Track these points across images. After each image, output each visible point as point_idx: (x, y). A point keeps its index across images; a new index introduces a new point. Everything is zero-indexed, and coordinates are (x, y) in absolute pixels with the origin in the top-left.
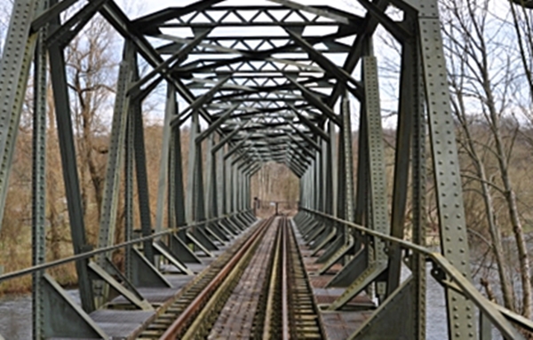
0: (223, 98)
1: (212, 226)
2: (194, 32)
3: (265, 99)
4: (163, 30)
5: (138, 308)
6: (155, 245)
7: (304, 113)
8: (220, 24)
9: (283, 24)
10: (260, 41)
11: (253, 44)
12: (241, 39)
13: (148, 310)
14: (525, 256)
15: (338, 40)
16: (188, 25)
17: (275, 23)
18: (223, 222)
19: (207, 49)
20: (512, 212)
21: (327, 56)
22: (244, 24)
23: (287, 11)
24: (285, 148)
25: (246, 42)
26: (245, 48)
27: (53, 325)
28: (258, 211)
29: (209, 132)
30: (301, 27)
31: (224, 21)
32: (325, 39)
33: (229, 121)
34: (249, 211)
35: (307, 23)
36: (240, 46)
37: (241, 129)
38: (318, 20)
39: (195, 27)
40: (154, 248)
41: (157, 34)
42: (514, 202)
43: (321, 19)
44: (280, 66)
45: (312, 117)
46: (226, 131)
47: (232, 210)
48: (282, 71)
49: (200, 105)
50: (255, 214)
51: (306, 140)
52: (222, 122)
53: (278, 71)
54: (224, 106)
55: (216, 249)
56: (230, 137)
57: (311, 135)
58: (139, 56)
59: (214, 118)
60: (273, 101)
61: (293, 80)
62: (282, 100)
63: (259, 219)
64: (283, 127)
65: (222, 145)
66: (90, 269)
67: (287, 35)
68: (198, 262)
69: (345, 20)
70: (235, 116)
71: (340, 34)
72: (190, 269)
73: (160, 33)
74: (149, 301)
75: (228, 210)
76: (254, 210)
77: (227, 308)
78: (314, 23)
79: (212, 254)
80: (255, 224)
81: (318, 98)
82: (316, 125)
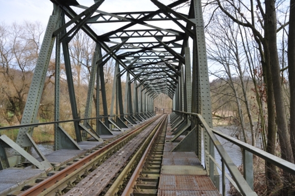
0: (144, 75)
1: (136, 116)
2: (122, 40)
3: (154, 68)
4: (111, 40)
5: (98, 141)
6: (109, 120)
7: (170, 73)
8: (131, 37)
9: (155, 36)
10: (148, 44)
11: (146, 45)
12: (141, 43)
13: (101, 141)
14: (253, 126)
15: (176, 42)
16: (119, 37)
17: (152, 36)
18: (141, 115)
19: (129, 47)
20: (248, 109)
21: (173, 49)
22: (140, 36)
23: (156, 32)
24: (165, 88)
25: (143, 44)
26: (143, 46)
27: (62, 145)
28: (157, 112)
29: (140, 85)
30: (161, 37)
31: (133, 35)
32: (172, 42)
33: (146, 82)
34: (153, 112)
35: (164, 36)
36: (141, 46)
37: (150, 84)
38: (168, 34)
39: (122, 38)
40: (109, 121)
41: (109, 41)
42: (249, 105)
43: (169, 34)
44: (158, 54)
45: (173, 75)
46: (145, 85)
47: (145, 111)
48: (159, 56)
49: (137, 77)
50: (156, 114)
51: (172, 84)
52: (144, 82)
53: (157, 56)
54: (144, 77)
55: (136, 124)
56: (147, 86)
57: (174, 82)
58: (102, 49)
59: (141, 81)
60: (158, 68)
61: (163, 59)
62: (161, 68)
63: (157, 115)
64: (163, 79)
65: (144, 89)
66: (79, 126)
67: (157, 41)
68: (127, 127)
69: (178, 34)
70: (148, 80)
71: (177, 40)
72: (123, 130)
73: (110, 41)
74: (103, 139)
75: (143, 111)
76: (155, 112)
77: (131, 141)
78: (166, 36)
79: (134, 125)
80: (155, 116)
81: (174, 67)
82: (175, 78)
